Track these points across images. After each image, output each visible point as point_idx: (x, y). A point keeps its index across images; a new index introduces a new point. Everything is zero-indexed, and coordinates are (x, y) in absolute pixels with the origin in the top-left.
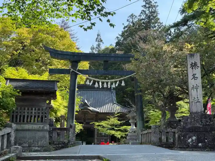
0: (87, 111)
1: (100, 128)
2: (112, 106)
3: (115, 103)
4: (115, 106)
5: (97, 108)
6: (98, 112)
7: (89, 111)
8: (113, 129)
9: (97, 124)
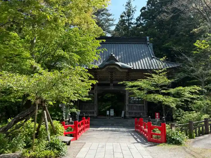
0: (114, 68)
1: (135, 90)
2: (150, 62)
3: (153, 58)
4: (155, 61)
5: (129, 64)
6: (131, 68)
7: (118, 68)
8: (157, 92)
9: (130, 84)
